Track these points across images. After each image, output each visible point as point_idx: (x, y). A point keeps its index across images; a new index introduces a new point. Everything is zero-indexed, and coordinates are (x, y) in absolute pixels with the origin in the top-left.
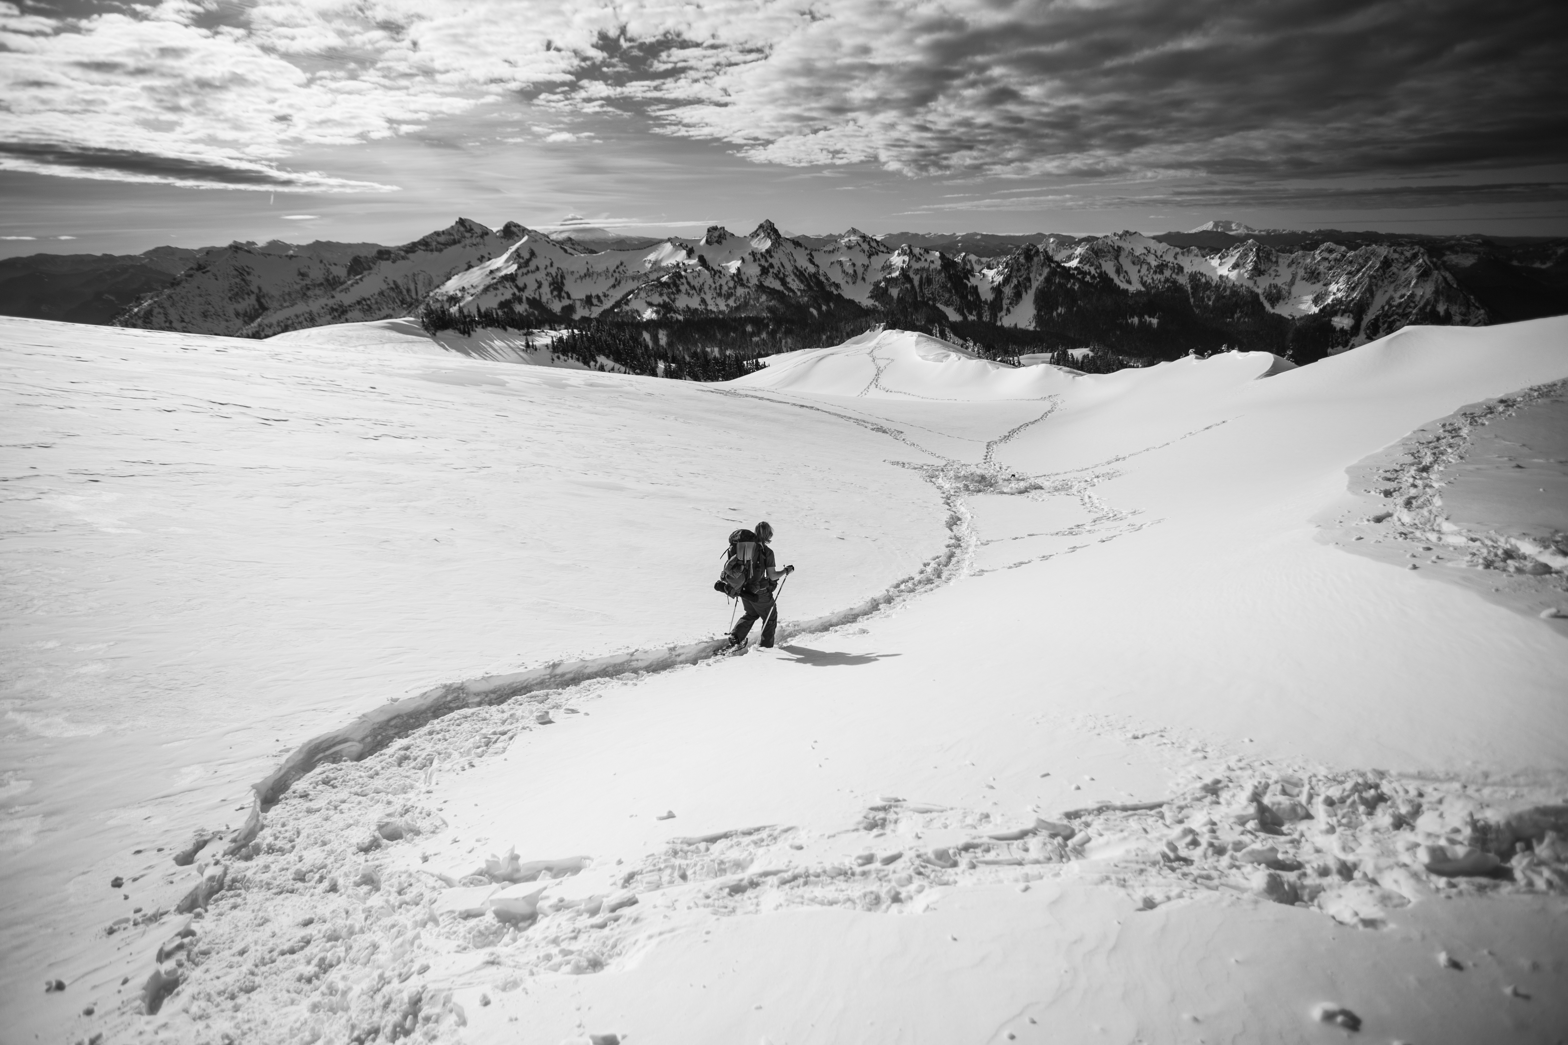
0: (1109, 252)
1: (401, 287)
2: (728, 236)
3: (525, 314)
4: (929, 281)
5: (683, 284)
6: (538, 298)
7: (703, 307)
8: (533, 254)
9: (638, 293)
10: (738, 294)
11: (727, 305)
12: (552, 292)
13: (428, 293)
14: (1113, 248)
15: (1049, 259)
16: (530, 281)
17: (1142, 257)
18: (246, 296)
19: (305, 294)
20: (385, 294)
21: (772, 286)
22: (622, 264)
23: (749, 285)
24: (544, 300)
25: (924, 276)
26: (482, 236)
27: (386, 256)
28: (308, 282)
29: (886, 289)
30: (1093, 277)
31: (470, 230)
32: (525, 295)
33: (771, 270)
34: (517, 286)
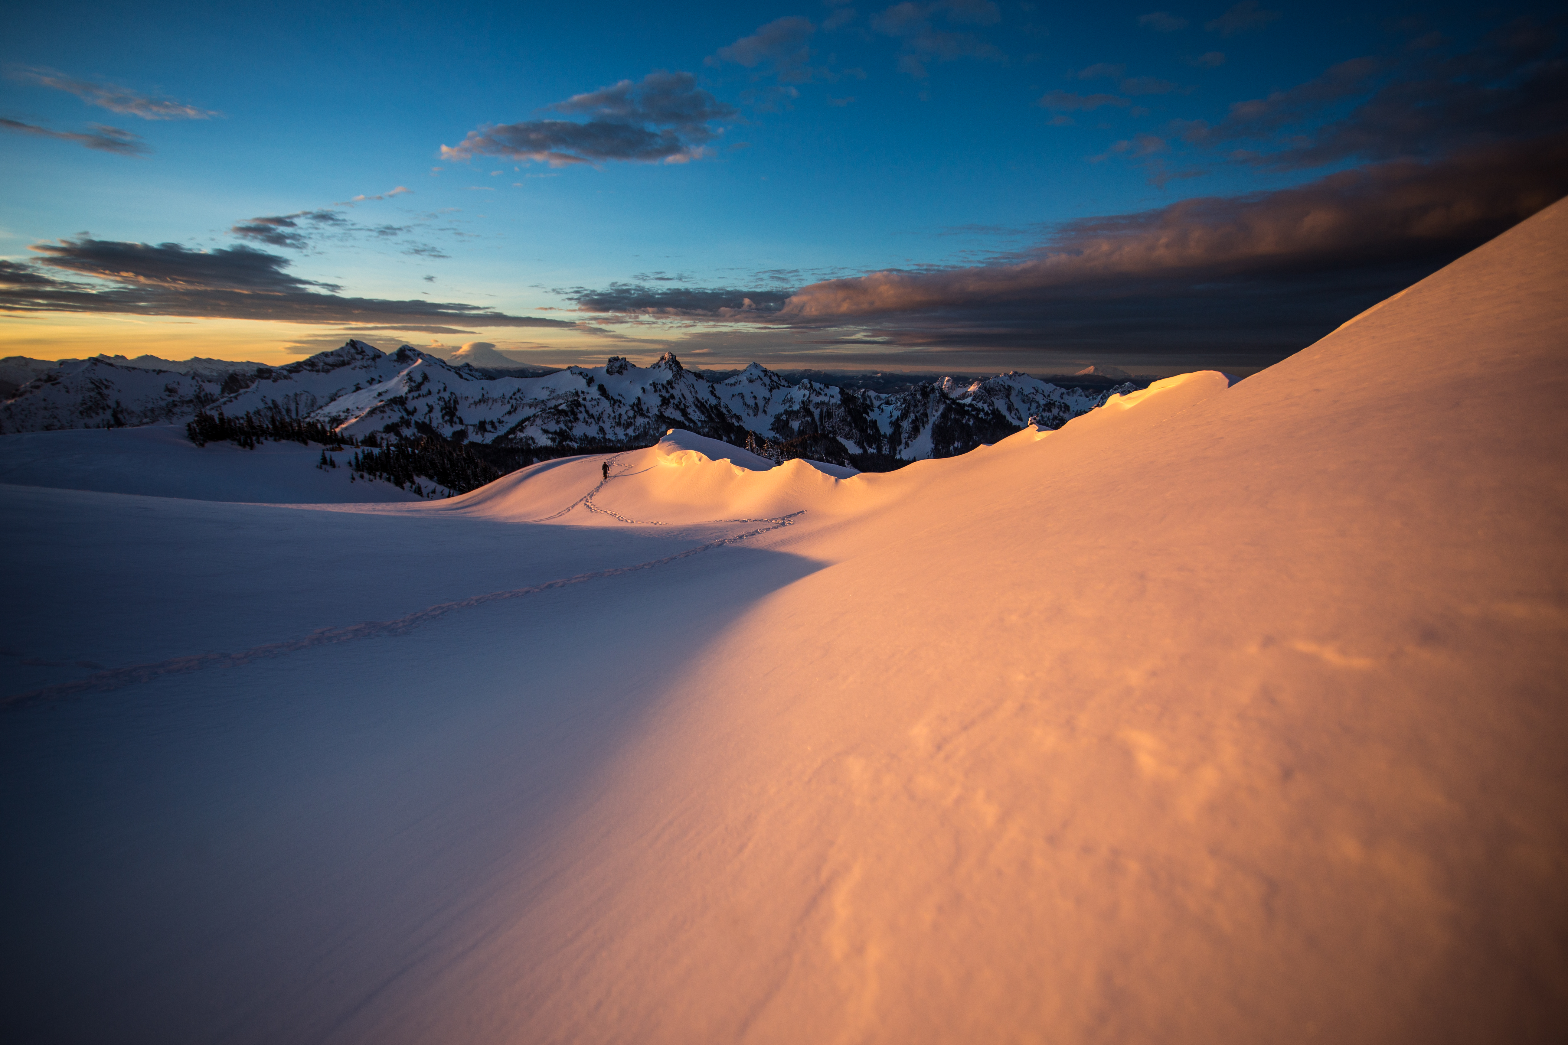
0: (1001, 391)
1: (281, 407)
2: (629, 367)
3: (412, 438)
4: (829, 415)
5: (581, 412)
6: (428, 422)
7: (601, 436)
8: (425, 378)
9: (534, 421)
10: (637, 424)
11: (626, 435)
12: (443, 417)
13: (309, 413)
14: (1004, 387)
15: (944, 396)
16: (421, 405)
17: (1031, 396)
18: (101, 411)
19: (170, 411)
20: (262, 413)
21: (672, 417)
22: (519, 390)
23: (649, 415)
24: (434, 424)
25: (825, 410)
26: (374, 359)
27: (266, 375)
28: (176, 399)
29: (787, 422)
30: (986, 414)
31: (362, 352)
32: (414, 419)
33: (672, 401)
34: (406, 410)
